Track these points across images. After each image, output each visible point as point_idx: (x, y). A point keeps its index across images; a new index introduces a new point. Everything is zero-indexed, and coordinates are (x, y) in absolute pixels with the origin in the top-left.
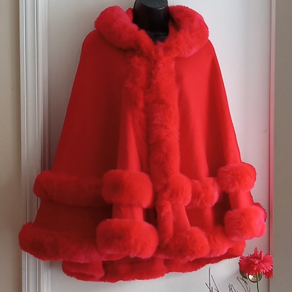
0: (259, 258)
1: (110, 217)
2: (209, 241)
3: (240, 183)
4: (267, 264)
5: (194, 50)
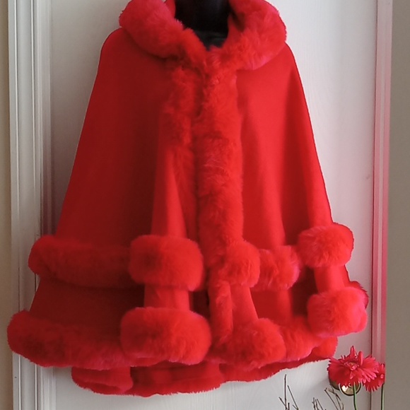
0: (357, 361)
1: (141, 305)
2: (285, 339)
3: (330, 254)
4: (368, 370)
5: (265, 60)
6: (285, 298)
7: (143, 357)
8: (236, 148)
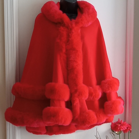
0: (120, 123)
1: (49, 106)
2: (97, 117)
3: (112, 88)
4: (124, 126)
5: (90, 23)
6: (97, 103)
8: (81, 53)
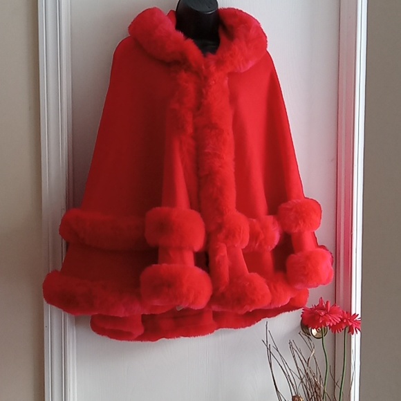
1: (156, 262)
2: (270, 289)
3: (304, 222)
4: (334, 316)
5: (251, 64)
6: (268, 258)
7: (159, 304)
8: (229, 137)
